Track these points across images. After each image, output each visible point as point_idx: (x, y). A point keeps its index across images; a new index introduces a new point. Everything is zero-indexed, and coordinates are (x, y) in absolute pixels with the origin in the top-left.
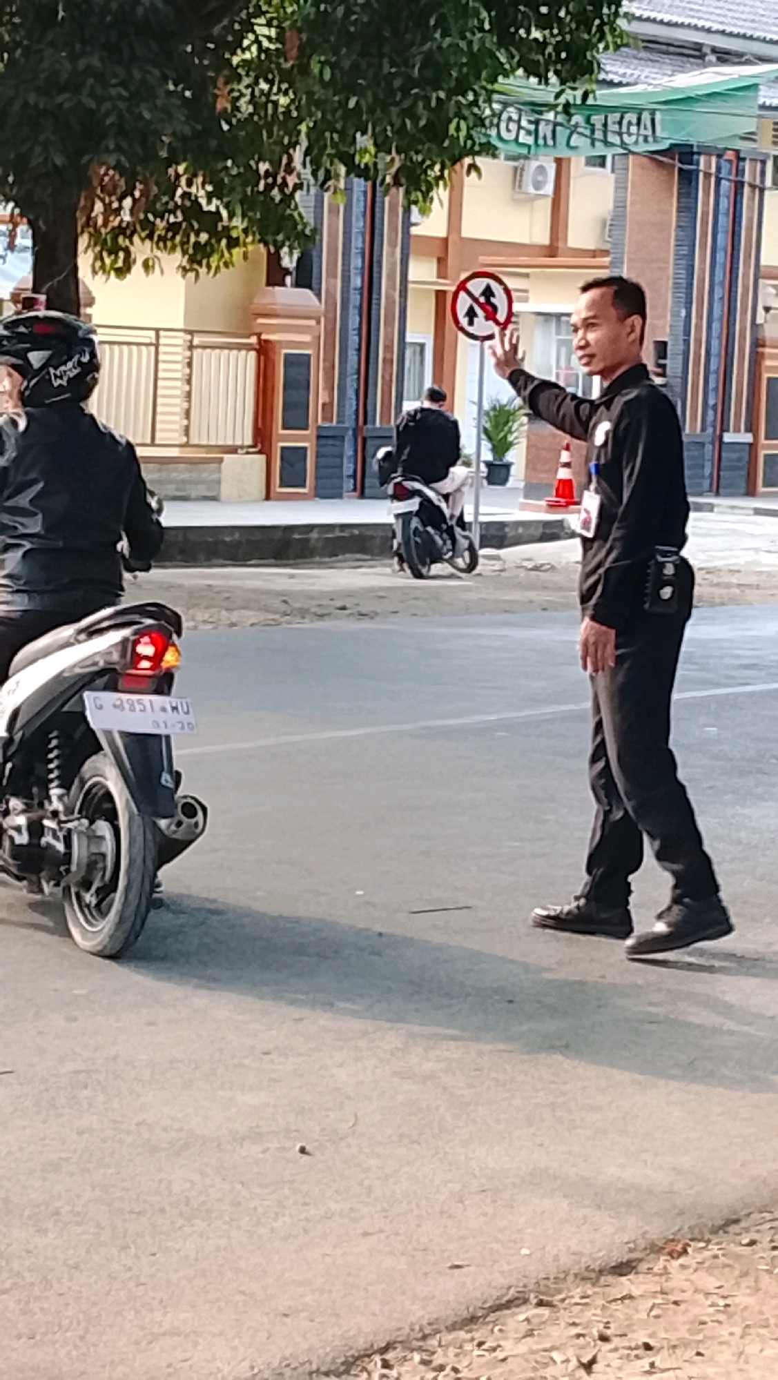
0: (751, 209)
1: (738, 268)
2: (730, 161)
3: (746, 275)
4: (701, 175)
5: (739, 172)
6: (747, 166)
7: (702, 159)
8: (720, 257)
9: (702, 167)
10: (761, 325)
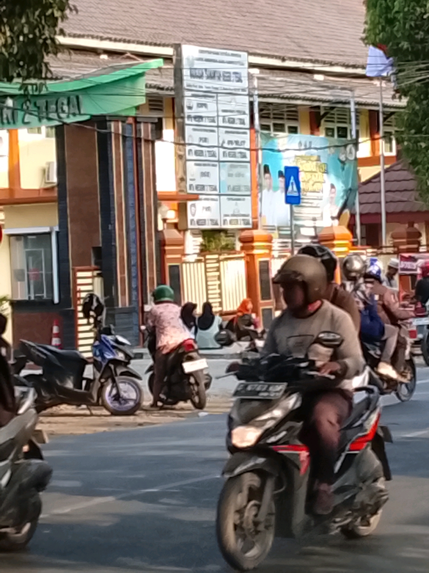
0: (147, 155)
1: (142, 195)
2: (131, 124)
3: (149, 198)
4: (113, 135)
5: (138, 131)
6: (142, 126)
7: (113, 124)
8: (130, 188)
9: (113, 130)
10: (162, 232)
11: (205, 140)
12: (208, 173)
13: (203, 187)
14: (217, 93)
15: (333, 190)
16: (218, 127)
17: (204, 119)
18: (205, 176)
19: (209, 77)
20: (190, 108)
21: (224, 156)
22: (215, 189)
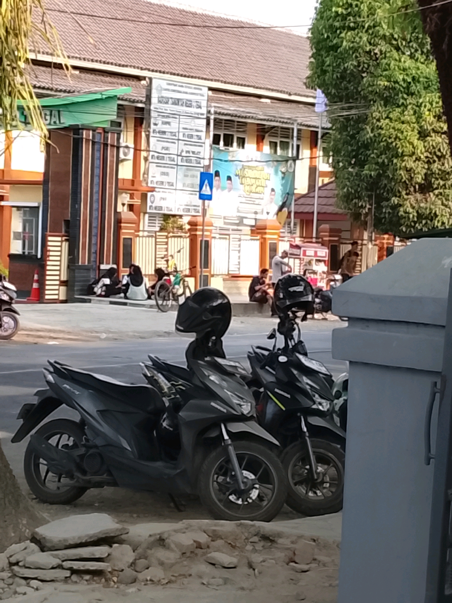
2: (100, 133)
4: (84, 140)
5: (105, 138)
6: (110, 135)
7: (84, 132)
9: (84, 136)
11: (167, 149)
12: (167, 173)
13: (162, 183)
14: (179, 115)
15: (273, 193)
16: (179, 140)
17: (167, 133)
18: (165, 175)
19: (174, 104)
20: (155, 124)
21: (182, 161)
22: (172, 185)
